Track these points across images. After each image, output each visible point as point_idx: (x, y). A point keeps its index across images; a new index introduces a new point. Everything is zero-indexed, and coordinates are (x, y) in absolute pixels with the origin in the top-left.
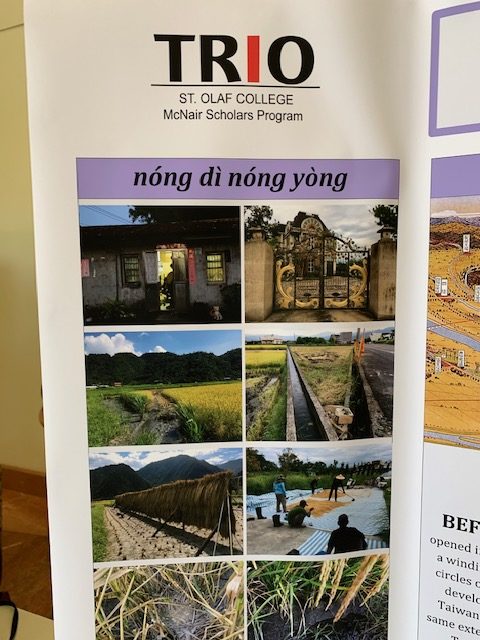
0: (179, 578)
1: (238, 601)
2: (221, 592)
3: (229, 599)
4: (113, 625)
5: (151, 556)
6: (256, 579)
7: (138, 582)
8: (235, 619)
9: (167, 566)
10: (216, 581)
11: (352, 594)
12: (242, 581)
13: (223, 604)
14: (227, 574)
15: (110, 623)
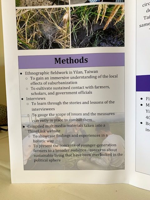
0: (46, 14)
1: (67, 23)
2: (61, 19)
3: (64, 22)
4: (23, 31)
5: (36, 5)
6: (74, 14)
7: (32, 15)
8: (66, 30)
9: (42, 9)
10: (59, 15)
11: (110, 20)
12: (69, 15)
13: (62, 24)
14: (63, 12)
15: (22, 30)
